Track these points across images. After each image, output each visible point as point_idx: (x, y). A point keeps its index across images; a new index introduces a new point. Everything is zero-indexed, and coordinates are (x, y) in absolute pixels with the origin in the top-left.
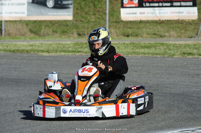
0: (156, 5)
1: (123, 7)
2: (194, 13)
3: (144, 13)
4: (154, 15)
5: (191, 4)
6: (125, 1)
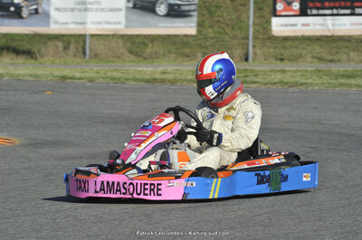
0: (328, 12)
1: (276, 16)
3: (308, 25)
4: (325, 28)
6: (280, 6)
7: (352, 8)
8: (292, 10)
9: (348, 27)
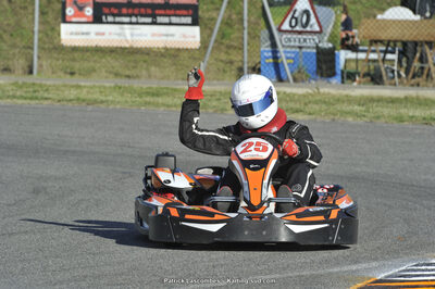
0: (126, 19)
1: (65, 21)
2: (194, 37)
3: (103, 34)
4: (122, 38)
5: (189, 20)
6: (70, 11)
7: (154, 16)
8: (84, 16)
9: (149, 38)
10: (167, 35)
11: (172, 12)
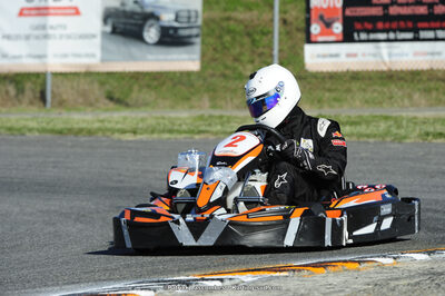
0: (382, 36)
1: (309, 40)
3: (355, 55)
6: (315, 29)
7: (416, 30)
8: (332, 34)
9: (411, 58)
10: (432, 54)
11: (438, 24)
